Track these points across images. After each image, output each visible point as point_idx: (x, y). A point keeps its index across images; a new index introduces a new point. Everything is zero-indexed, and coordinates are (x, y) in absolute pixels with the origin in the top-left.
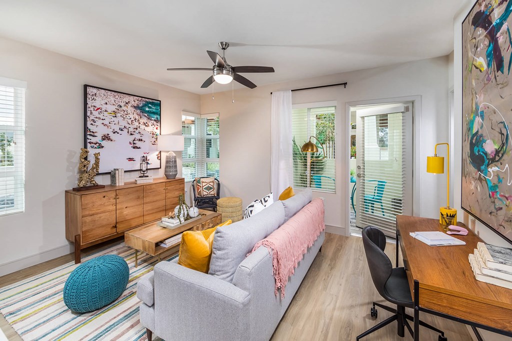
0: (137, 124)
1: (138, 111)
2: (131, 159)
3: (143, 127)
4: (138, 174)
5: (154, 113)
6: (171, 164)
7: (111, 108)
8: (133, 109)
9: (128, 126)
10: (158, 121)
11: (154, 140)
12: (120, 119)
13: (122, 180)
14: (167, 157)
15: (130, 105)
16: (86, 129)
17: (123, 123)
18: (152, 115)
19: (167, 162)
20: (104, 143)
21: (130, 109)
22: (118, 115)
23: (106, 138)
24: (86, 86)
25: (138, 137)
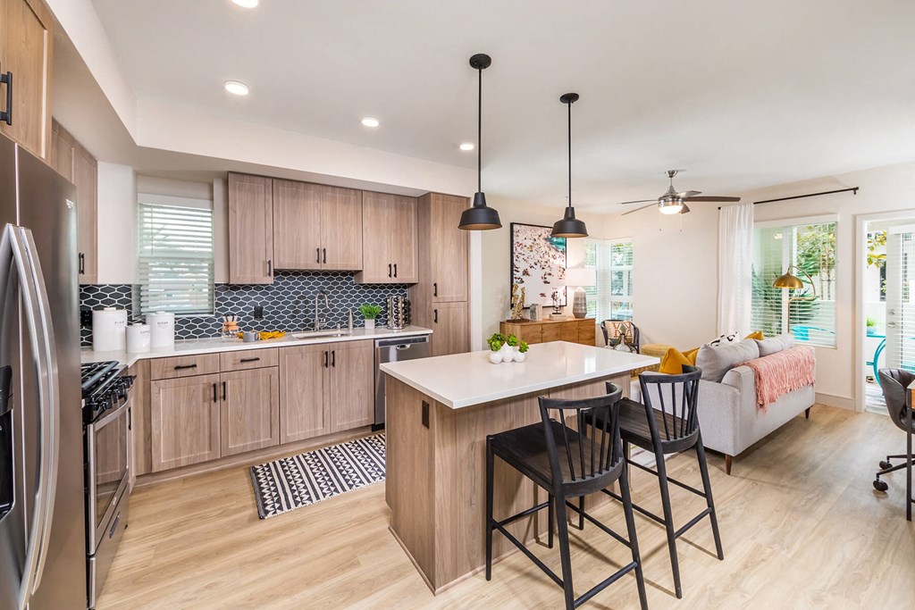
0: (546, 256)
1: (548, 243)
2: (543, 295)
3: (551, 260)
4: (552, 311)
5: (560, 244)
6: (580, 301)
7: (529, 243)
8: (544, 242)
9: (540, 260)
10: (564, 252)
11: (561, 273)
12: (535, 252)
13: (541, 316)
14: (576, 294)
15: (542, 237)
16: (512, 265)
17: (537, 257)
18: (559, 246)
19: (576, 299)
20: (524, 278)
21: (542, 242)
22: (534, 249)
23: (525, 273)
24: (512, 224)
25: (547, 270)
